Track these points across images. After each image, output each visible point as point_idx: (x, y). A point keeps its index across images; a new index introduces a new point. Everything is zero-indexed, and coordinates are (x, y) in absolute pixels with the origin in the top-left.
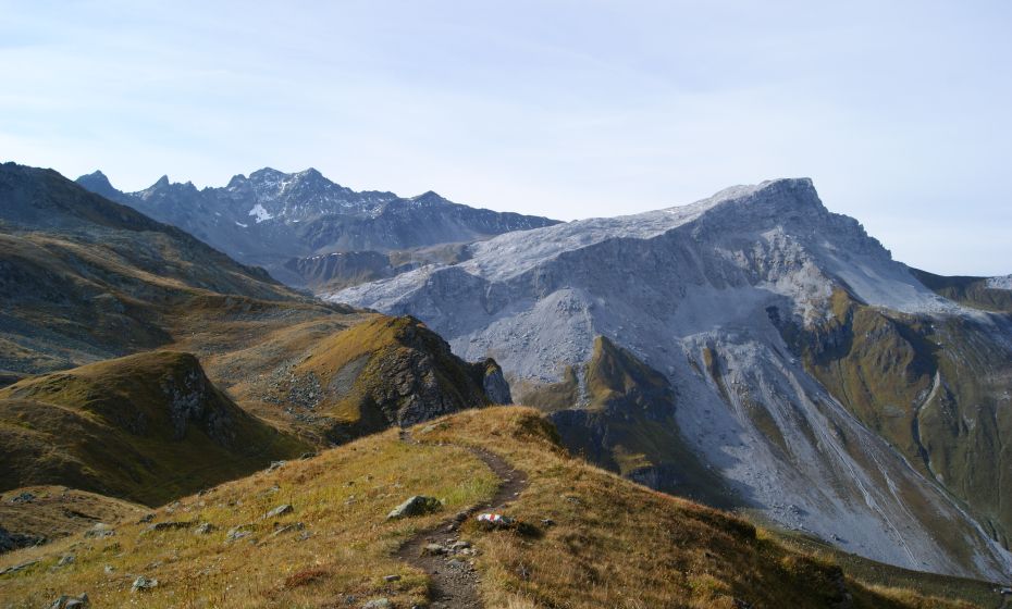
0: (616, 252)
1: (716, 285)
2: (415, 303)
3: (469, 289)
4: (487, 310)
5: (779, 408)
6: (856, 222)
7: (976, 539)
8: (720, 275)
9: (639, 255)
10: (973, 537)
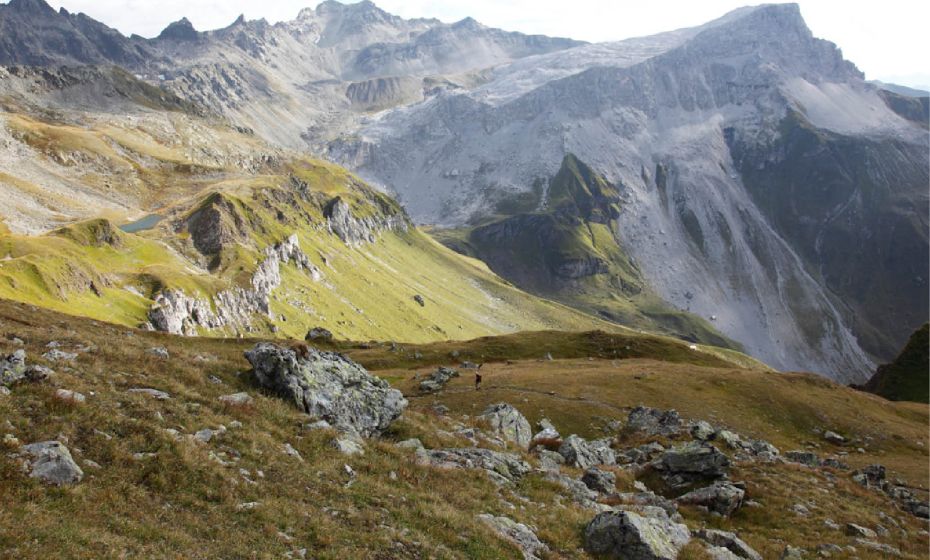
0: (597, 80)
1: (686, 108)
2: (430, 125)
3: (474, 112)
4: (486, 130)
5: (708, 216)
6: (833, 45)
7: (832, 326)
8: (691, 98)
9: (618, 82)
10: (829, 325)
